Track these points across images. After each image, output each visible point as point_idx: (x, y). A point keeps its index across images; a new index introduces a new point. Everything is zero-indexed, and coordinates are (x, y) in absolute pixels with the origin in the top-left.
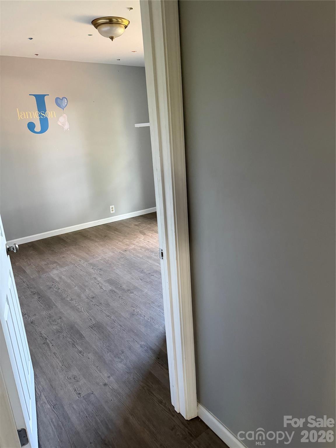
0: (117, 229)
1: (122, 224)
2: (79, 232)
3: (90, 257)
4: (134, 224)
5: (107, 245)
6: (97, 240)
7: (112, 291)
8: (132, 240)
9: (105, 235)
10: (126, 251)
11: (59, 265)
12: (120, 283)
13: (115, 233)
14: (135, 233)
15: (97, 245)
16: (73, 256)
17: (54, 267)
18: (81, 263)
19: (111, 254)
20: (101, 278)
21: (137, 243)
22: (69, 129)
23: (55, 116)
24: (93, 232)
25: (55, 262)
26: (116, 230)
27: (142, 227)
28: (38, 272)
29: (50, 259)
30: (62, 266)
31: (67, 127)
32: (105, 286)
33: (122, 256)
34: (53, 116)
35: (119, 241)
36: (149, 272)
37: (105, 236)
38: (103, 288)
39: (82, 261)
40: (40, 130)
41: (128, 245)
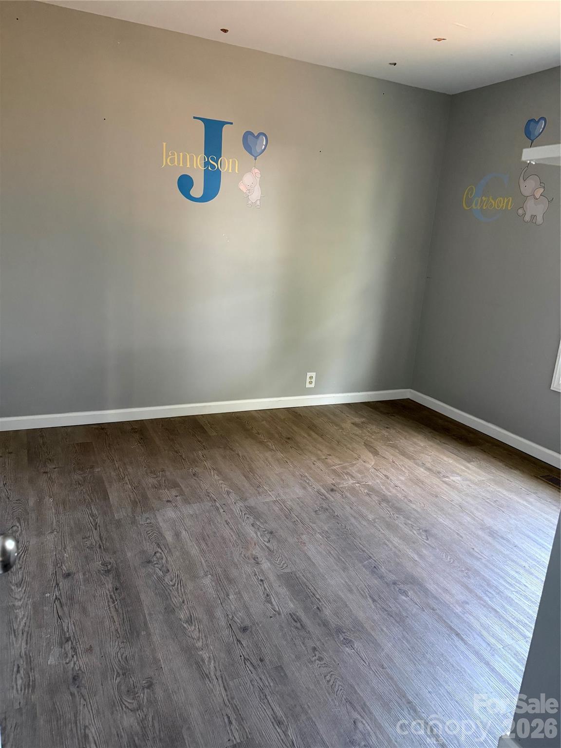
0: (314, 425)
1: (326, 416)
2: (238, 418)
3: (252, 488)
4: (353, 421)
5: (292, 463)
6: (270, 444)
7: (294, 618)
8: (347, 462)
9: (289, 436)
10: (332, 490)
11: (182, 493)
12: (318, 597)
13: (309, 435)
14: (355, 445)
15: (270, 459)
16: (216, 477)
17: (171, 500)
18: (229, 502)
19: (300, 492)
20: (271, 563)
21: (360, 476)
22: (258, 202)
23: (236, 171)
24: (264, 422)
25: (175, 485)
26: (312, 427)
27: (368, 431)
28: (134, 503)
29: (168, 474)
30: (186, 501)
31: (256, 195)
32: (277, 594)
33: (325, 505)
34: (232, 170)
35: (319, 459)
36: (394, 578)
37: (289, 439)
38: (273, 600)
39: (233, 497)
40: (200, 196)
41: (339, 476)
